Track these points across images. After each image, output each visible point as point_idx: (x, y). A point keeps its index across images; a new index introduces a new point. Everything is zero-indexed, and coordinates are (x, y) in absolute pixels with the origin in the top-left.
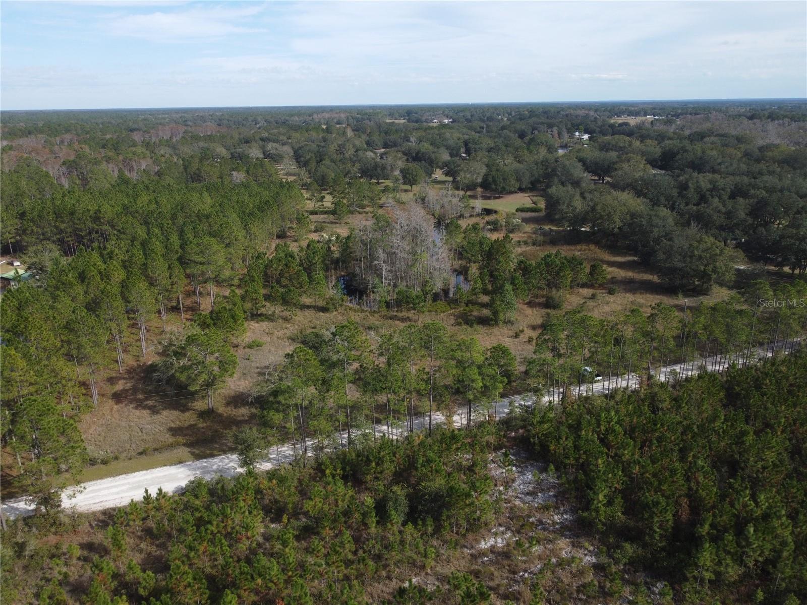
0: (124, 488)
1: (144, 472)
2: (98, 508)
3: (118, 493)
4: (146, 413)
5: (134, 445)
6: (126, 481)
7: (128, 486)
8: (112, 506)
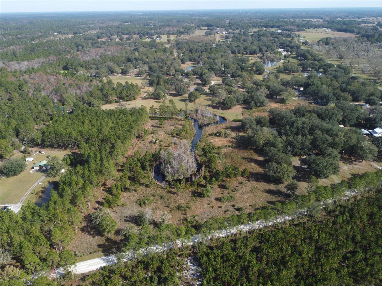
0: (87, 266)
1: (91, 260)
2: (80, 273)
3: (85, 268)
4: (91, 236)
5: (88, 250)
6: (87, 264)
7: (88, 265)
8: (84, 272)
